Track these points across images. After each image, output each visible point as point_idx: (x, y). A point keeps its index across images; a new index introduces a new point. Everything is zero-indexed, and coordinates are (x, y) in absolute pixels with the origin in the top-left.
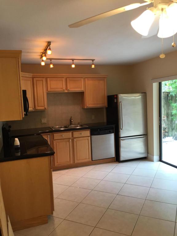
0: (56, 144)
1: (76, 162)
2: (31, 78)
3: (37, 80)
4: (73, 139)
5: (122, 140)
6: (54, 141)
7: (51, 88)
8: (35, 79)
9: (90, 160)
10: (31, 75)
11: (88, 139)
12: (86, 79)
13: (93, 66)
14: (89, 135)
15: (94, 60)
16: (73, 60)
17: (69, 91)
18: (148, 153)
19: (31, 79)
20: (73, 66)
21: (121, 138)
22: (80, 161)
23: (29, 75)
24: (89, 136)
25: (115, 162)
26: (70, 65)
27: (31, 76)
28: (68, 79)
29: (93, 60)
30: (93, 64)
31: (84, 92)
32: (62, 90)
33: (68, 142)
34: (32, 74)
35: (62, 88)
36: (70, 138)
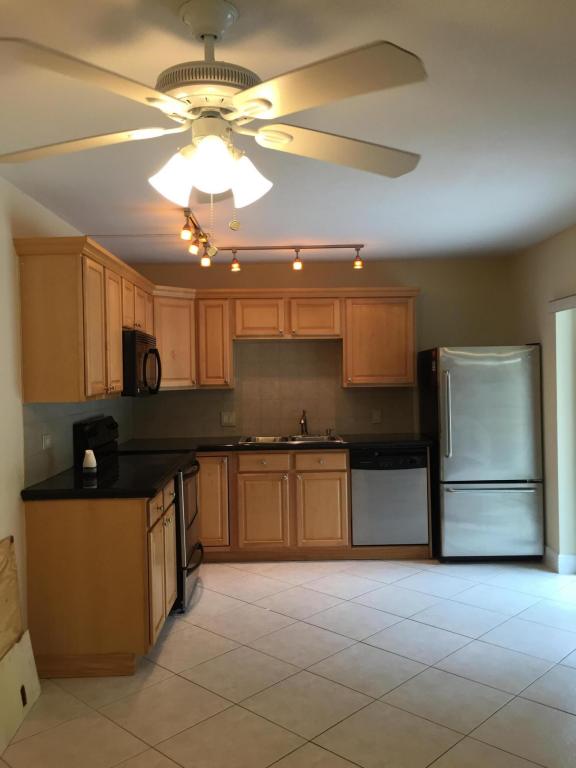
0: (245, 484)
1: (302, 542)
2: (191, 299)
3: (207, 307)
4: (295, 473)
5: (448, 490)
6: (239, 475)
7: (244, 328)
8: (201, 303)
9: (346, 542)
10: (192, 293)
11: (340, 480)
12: (349, 301)
13: (358, 265)
14: (345, 467)
15: (362, 246)
16: (297, 248)
17: (297, 336)
18: (545, 543)
19: (192, 303)
20: (298, 266)
21: (446, 486)
22: (312, 543)
23: (186, 292)
24: (344, 471)
25: (430, 559)
26: (289, 263)
27: (194, 296)
28: (294, 302)
29: (358, 247)
30: (358, 258)
31: (341, 340)
32: (274, 332)
33: (280, 483)
34: (194, 290)
35: (274, 328)
36: (285, 472)
